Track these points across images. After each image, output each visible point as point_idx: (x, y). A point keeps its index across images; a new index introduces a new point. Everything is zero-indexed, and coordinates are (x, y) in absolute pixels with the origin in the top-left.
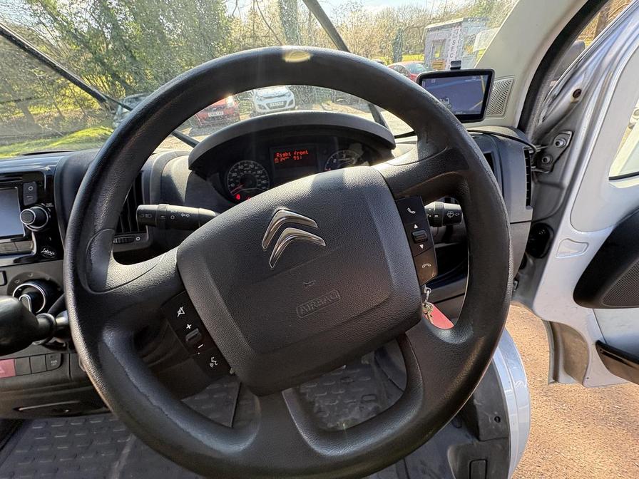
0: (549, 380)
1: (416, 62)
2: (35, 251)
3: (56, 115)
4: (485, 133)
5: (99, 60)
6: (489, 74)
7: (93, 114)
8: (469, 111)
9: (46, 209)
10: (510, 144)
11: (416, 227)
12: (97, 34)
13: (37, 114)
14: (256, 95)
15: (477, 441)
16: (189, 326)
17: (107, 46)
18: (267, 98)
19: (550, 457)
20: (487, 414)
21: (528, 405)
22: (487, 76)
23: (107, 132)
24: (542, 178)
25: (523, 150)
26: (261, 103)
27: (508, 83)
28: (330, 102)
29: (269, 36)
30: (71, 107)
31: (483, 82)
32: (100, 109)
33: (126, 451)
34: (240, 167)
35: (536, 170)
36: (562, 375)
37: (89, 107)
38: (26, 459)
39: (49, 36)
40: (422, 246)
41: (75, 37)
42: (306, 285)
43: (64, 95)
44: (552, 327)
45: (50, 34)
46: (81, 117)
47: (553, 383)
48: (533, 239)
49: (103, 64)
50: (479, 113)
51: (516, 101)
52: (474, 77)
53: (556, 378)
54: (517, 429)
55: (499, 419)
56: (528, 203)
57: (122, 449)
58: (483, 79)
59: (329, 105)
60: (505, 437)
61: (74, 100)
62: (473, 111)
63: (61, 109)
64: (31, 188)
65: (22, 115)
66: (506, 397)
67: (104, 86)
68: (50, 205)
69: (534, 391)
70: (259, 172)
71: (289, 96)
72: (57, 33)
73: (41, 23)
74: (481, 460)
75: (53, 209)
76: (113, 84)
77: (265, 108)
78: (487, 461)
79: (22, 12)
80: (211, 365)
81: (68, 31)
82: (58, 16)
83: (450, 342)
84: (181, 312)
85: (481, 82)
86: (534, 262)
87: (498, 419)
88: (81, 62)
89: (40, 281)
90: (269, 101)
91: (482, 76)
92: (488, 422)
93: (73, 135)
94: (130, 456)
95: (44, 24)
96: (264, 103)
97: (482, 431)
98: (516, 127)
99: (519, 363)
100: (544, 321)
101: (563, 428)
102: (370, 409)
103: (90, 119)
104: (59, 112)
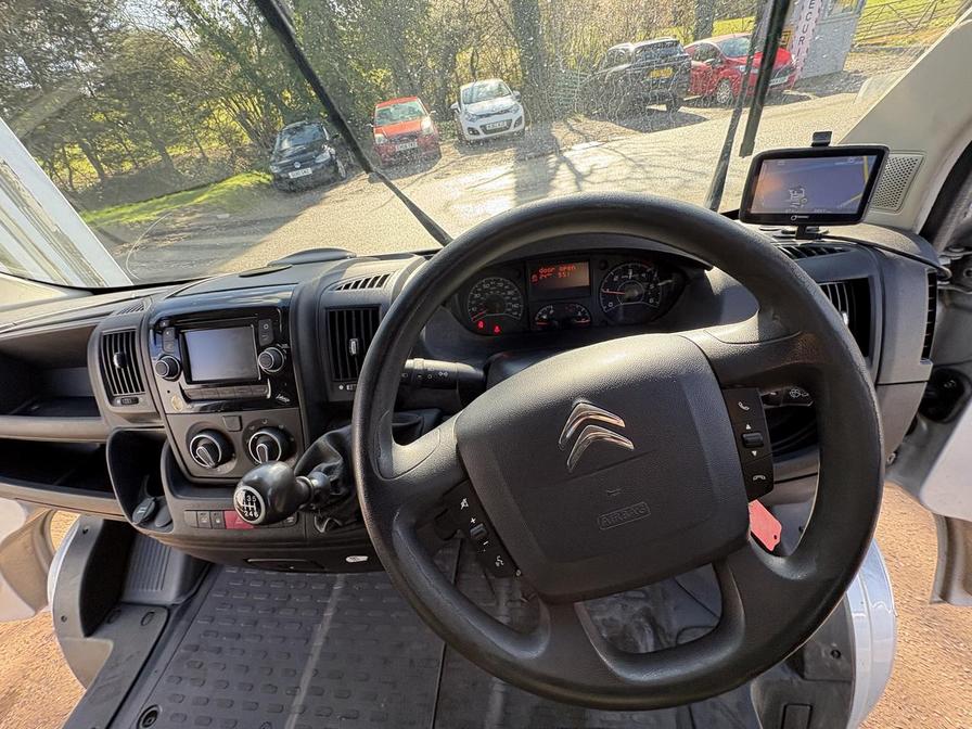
0: (933, 597)
1: (737, 35)
2: (269, 396)
3: (198, 156)
4: (861, 244)
5: (248, 72)
6: (879, 154)
7: (241, 153)
8: (836, 209)
9: (281, 350)
10: (902, 264)
11: (748, 427)
12: (246, 34)
13: (178, 155)
14: (466, 113)
15: (800, 679)
16: (473, 521)
17: (259, 49)
18: (481, 116)
19: (924, 718)
20: (820, 644)
21: (892, 639)
22: (875, 157)
23: (262, 180)
24: (959, 300)
25: (927, 273)
26: (472, 125)
27: (914, 161)
28: (581, 117)
29: (487, 12)
30: (215, 144)
31: (866, 167)
32: (250, 145)
33: (329, 614)
34: (485, 286)
35: (951, 288)
36: (957, 592)
37: (237, 143)
38: (223, 605)
39: (187, 45)
40: (755, 453)
41: (219, 41)
42: (609, 494)
43: (207, 128)
44: (948, 524)
45: (188, 39)
46: (228, 157)
47: (939, 602)
48: (932, 393)
49: (254, 77)
50: (855, 212)
51: (923, 192)
52: (851, 159)
53: (945, 596)
54: (868, 669)
55: (839, 654)
56: (925, 354)
57: (323, 611)
58: (867, 162)
59: (579, 121)
60: (846, 681)
61: (218, 133)
62: (843, 209)
63: (203, 148)
64: (266, 327)
65: (159, 158)
66: (854, 622)
67: (256, 110)
68: (285, 346)
69: (908, 615)
70: (509, 293)
71: (516, 111)
72: (198, 39)
73: (177, 25)
74: (803, 705)
75: (289, 350)
76: (267, 106)
77: (478, 133)
78: (811, 707)
79: (156, 12)
80: (498, 564)
81: (211, 35)
82: (198, 12)
83: (785, 575)
84: (464, 504)
85: (863, 165)
86: (929, 426)
87: (837, 654)
88: (228, 78)
89: (274, 429)
90: (484, 121)
91: (865, 157)
92: (820, 654)
93: (221, 185)
94: (334, 620)
95: (181, 27)
96: (477, 126)
97: (809, 666)
98: (917, 233)
99: (883, 575)
100: (937, 516)
101: (955, 680)
102: (637, 609)
103: (239, 160)
104: (202, 151)
